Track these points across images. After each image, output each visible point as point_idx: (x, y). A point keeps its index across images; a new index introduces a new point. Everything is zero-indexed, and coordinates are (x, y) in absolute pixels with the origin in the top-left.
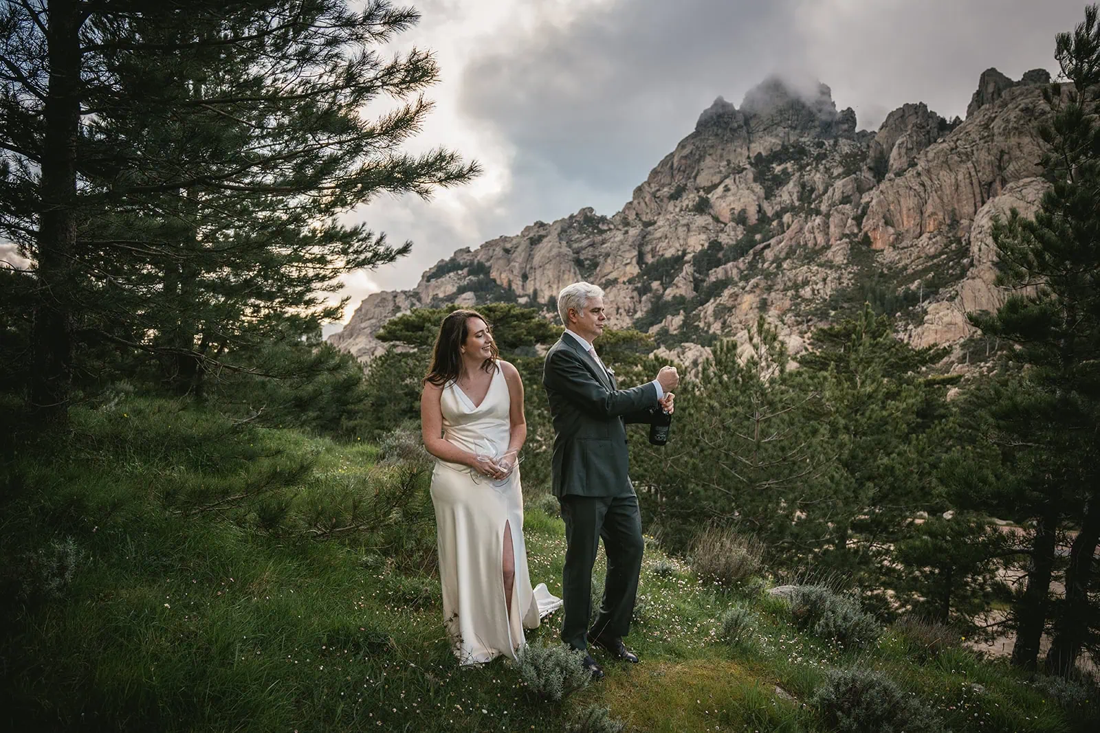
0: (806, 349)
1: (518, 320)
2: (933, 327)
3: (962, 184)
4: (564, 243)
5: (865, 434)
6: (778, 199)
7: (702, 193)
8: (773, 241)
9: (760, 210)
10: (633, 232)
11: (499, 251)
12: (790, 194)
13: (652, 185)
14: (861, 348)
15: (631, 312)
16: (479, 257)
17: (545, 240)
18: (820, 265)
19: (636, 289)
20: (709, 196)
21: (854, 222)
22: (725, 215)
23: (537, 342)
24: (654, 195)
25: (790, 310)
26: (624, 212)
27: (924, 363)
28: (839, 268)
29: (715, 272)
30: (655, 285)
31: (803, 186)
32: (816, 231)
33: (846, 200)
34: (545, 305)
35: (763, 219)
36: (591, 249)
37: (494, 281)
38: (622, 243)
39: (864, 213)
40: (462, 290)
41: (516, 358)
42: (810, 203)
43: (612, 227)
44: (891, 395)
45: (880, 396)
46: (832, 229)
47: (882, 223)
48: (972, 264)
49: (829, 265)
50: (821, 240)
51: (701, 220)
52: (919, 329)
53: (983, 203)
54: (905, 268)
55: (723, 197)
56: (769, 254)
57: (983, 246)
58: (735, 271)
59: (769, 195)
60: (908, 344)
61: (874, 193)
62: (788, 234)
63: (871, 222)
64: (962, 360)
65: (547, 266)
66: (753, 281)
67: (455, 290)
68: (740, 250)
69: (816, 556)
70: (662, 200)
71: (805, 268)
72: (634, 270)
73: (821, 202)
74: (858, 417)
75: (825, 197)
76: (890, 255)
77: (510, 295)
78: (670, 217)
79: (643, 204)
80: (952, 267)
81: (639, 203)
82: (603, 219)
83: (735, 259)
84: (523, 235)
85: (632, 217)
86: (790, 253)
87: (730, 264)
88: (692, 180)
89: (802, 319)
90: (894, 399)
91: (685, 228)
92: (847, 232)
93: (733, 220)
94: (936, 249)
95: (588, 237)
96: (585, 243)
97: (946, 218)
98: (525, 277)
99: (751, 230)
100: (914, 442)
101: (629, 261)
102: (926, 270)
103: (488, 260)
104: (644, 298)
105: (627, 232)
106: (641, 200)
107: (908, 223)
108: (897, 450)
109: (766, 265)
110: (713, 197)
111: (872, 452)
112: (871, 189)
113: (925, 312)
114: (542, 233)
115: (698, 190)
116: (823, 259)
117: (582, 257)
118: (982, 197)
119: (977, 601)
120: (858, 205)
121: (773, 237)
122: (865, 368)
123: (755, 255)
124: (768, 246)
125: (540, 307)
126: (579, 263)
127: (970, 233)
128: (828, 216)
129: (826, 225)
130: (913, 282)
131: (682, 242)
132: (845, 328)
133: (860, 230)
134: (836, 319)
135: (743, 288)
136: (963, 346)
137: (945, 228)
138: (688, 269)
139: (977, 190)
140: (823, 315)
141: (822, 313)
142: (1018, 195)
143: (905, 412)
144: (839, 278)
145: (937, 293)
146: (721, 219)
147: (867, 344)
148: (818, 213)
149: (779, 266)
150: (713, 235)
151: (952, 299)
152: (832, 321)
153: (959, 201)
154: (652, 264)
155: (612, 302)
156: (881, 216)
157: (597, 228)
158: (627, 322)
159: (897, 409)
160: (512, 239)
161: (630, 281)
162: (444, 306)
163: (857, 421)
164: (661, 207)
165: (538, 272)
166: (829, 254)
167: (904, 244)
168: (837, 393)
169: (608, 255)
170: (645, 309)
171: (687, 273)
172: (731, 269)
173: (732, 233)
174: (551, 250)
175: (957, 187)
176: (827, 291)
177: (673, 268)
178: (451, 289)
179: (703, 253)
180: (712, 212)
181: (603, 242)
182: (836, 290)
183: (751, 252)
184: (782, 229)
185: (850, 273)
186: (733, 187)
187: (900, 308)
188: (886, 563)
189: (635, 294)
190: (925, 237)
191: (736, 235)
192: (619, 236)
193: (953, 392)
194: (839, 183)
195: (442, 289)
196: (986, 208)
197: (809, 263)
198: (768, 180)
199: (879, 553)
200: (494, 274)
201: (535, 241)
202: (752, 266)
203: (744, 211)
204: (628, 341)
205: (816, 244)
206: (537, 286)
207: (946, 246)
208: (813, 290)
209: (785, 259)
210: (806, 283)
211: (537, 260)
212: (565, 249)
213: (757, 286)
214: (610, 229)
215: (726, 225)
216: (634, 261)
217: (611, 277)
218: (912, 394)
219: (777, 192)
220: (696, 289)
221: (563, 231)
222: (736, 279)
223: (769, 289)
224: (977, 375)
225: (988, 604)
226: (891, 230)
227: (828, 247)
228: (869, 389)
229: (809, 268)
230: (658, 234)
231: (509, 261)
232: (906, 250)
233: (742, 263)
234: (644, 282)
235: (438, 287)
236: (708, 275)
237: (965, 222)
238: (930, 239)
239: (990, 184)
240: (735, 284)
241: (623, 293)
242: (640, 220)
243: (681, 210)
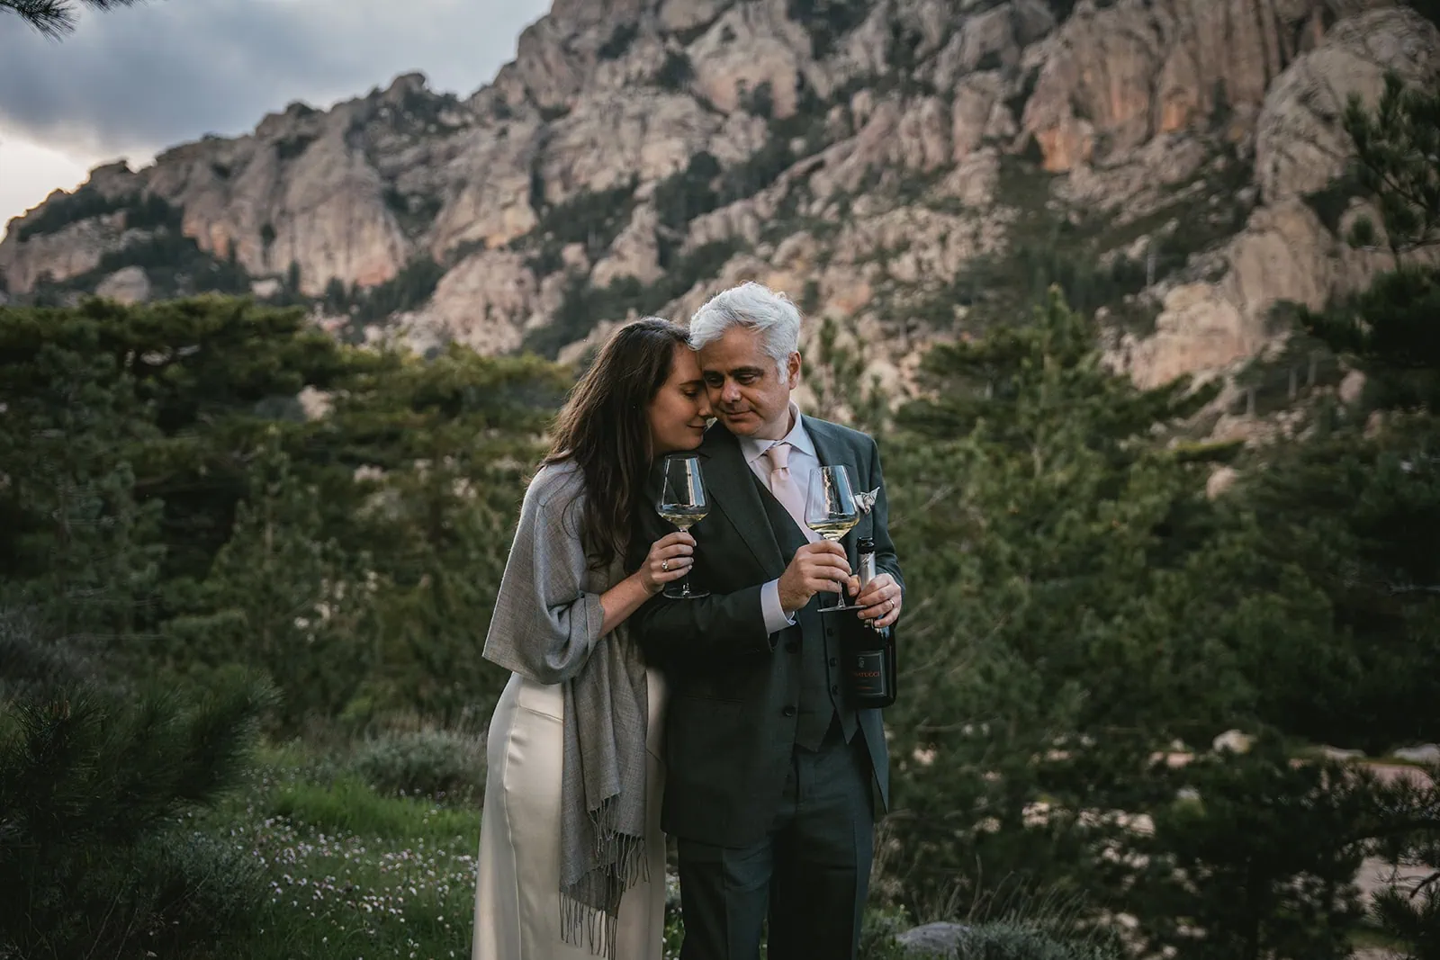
0: (906, 392)
1: (262, 335)
2: (1177, 339)
3: (1239, 24)
4: (359, 156)
5: (1054, 574)
6: (842, 59)
7: (673, 44)
8: (830, 155)
9: (802, 84)
10: (521, 131)
11: (201, 172)
12: (869, 48)
13: (561, 24)
14: (1042, 388)
15: (518, 315)
16: (152, 185)
17: (314, 148)
18: (934, 207)
19: (529, 263)
20: (690, 50)
21: (1007, 112)
22: (726, 95)
23: (307, 383)
24: (565, 48)
25: (868, 307)
26: (496, 84)
27: (1163, 415)
28: (974, 212)
29: (705, 224)
30: (572, 253)
31: (897, 29)
32: (925, 131)
33: (989, 61)
34: (318, 299)
35: (810, 105)
36: (422, 170)
37: (193, 241)
38: (494, 156)
39: (1028, 90)
40: (112, 263)
41: (260, 422)
42: (911, 69)
43: (470, 118)
44: (1110, 489)
45: (1086, 490)
46: (960, 127)
47: (1066, 113)
48: (1258, 201)
49: (953, 206)
50: (935, 151)
51: (672, 106)
52: (1148, 344)
53: (1284, 65)
54: (1116, 211)
55: (720, 53)
56: (822, 184)
57: (1284, 163)
58: (748, 222)
59: (822, 49)
60: (1127, 377)
61: (1051, 44)
62: (866, 136)
63: (1043, 110)
64: (1238, 409)
65: (322, 209)
66: (788, 244)
67: (93, 261)
68: (759, 173)
69: (960, 847)
70: (582, 59)
71: (900, 214)
72: (522, 219)
73: (934, 65)
74: (1039, 537)
75: (944, 56)
76: (1083, 184)
77: (232, 276)
78: (602, 98)
79: (539, 67)
80: (1217, 209)
81: (531, 65)
82: (448, 101)
83: (748, 194)
84: (260, 133)
85: (515, 97)
86: (869, 181)
87: (737, 207)
88: (650, 13)
89: (899, 326)
90: (1114, 496)
91: (636, 125)
92: (992, 131)
93: (743, 106)
94: (1183, 169)
95: (414, 142)
96: (409, 155)
97: (1206, 98)
98: (268, 234)
99: (783, 130)
100: (1160, 590)
101: (510, 198)
102: (1161, 216)
103: (176, 192)
104: (547, 283)
105: (503, 133)
106: (536, 60)
107: (1122, 112)
108: (1123, 608)
109: (816, 207)
110: (697, 52)
111: (1071, 612)
112: (1043, 36)
113: (1159, 307)
114: (305, 128)
115: (663, 35)
116: (939, 193)
117: (403, 187)
118: (1282, 53)
119: (1315, 932)
120: (1014, 73)
121: (830, 143)
122: (1052, 431)
123: (792, 184)
124: (819, 166)
125: (309, 303)
126: (395, 202)
127: (1254, 131)
128: (950, 97)
129: (946, 118)
130: (1132, 240)
131: (629, 155)
132: (994, 345)
133: (1020, 129)
134: (970, 325)
135: (767, 259)
136: (1241, 378)
137: (1201, 123)
138: (643, 217)
139: (1272, 38)
140: (939, 316)
141: (938, 313)
142: (1360, 49)
143: (1137, 523)
144: (975, 236)
145: (1182, 264)
146: (718, 104)
147: (1056, 379)
148: (928, 89)
149: (845, 211)
150: (698, 142)
151: (1215, 277)
152: (961, 330)
153: (1233, 62)
154: (565, 205)
155: (474, 292)
156: (1064, 95)
157: (435, 121)
158: (509, 337)
159: (1124, 519)
160: (231, 143)
161: (516, 245)
162: (73, 302)
163: (1037, 546)
164: (580, 75)
165: (301, 222)
166: (953, 182)
167: (1112, 159)
168: (993, 487)
169: (461, 185)
170: (549, 308)
171: (642, 227)
172: (740, 217)
173: (741, 137)
174: (327, 172)
175: (1229, 29)
176: (949, 264)
177: (610, 214)
178: (84, 260)
179: (678, 180)
180: (695, 86)
181: (451, 155)
182: (970, 262)
183: (783, 178)
184: (852, 126)
185: (998, 223)
186: (741, 31)
187: (1105, 300)
188: (1109, 853)
189: (527, 274)
190: (1158, 145)
191: (750, 142)
192: (486, 141)
193: (1220, 478)
194: (974, 24)
195: (62, 259)
196: (1290, 76)
197: (909, 204)
198: (820, 15)
199: (1095, 834)
200: (192, 227)
201: (289, 149)
202: (786, 209)
203: (766, 86)
204: (518, 380)
205: (923, 161)
206: (299, 253)
207: (1205, 162)
208: (919, 262)
209: (858, 193)
210: (903, 246)
211: (296, 192)
212: (362, 170)
213: (796, 254)
214: (465, 126)
215: (726, 116)
216: (523, 198)
217: (472, 234)
218: (1154, 484)
219: (838, 43)
220: (663, 261)
221: (356, 127)
222: (751, 237)
223: (824, 260)
224: (1270, 440)
225: (1340, 937)
226: (1086, 128)
227: (949, 166)
228: (1060, 477)
229: (909, 214)
230: (575, 138)
231: (227, 196)
232: (1116, 173)
233: (764, 203)
234: (545, 249)
235: (51, 255)
236: (687, 230)
237: (1244, 109)
238: (1169, 146)
239: (1300, 24)
240: (750, 250)
241: (498, 273)
242: (535, 104)
243: (627, 83)
